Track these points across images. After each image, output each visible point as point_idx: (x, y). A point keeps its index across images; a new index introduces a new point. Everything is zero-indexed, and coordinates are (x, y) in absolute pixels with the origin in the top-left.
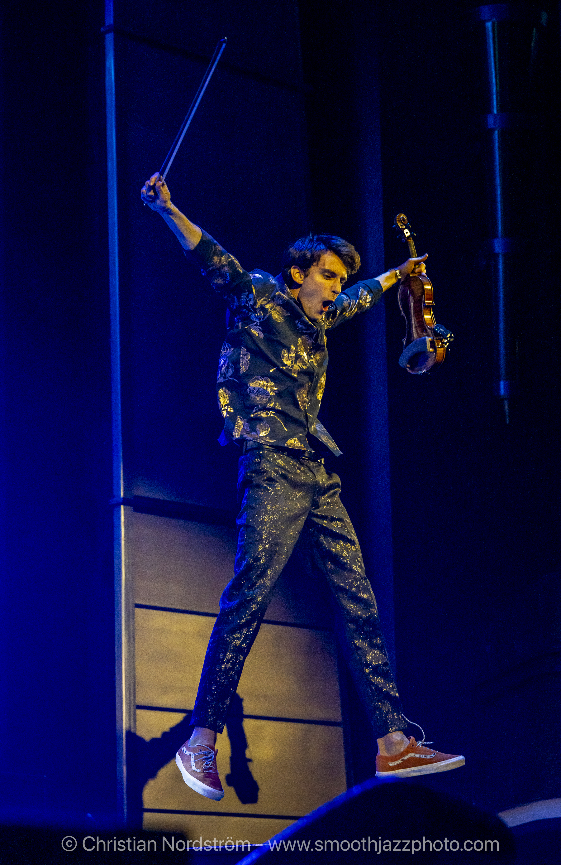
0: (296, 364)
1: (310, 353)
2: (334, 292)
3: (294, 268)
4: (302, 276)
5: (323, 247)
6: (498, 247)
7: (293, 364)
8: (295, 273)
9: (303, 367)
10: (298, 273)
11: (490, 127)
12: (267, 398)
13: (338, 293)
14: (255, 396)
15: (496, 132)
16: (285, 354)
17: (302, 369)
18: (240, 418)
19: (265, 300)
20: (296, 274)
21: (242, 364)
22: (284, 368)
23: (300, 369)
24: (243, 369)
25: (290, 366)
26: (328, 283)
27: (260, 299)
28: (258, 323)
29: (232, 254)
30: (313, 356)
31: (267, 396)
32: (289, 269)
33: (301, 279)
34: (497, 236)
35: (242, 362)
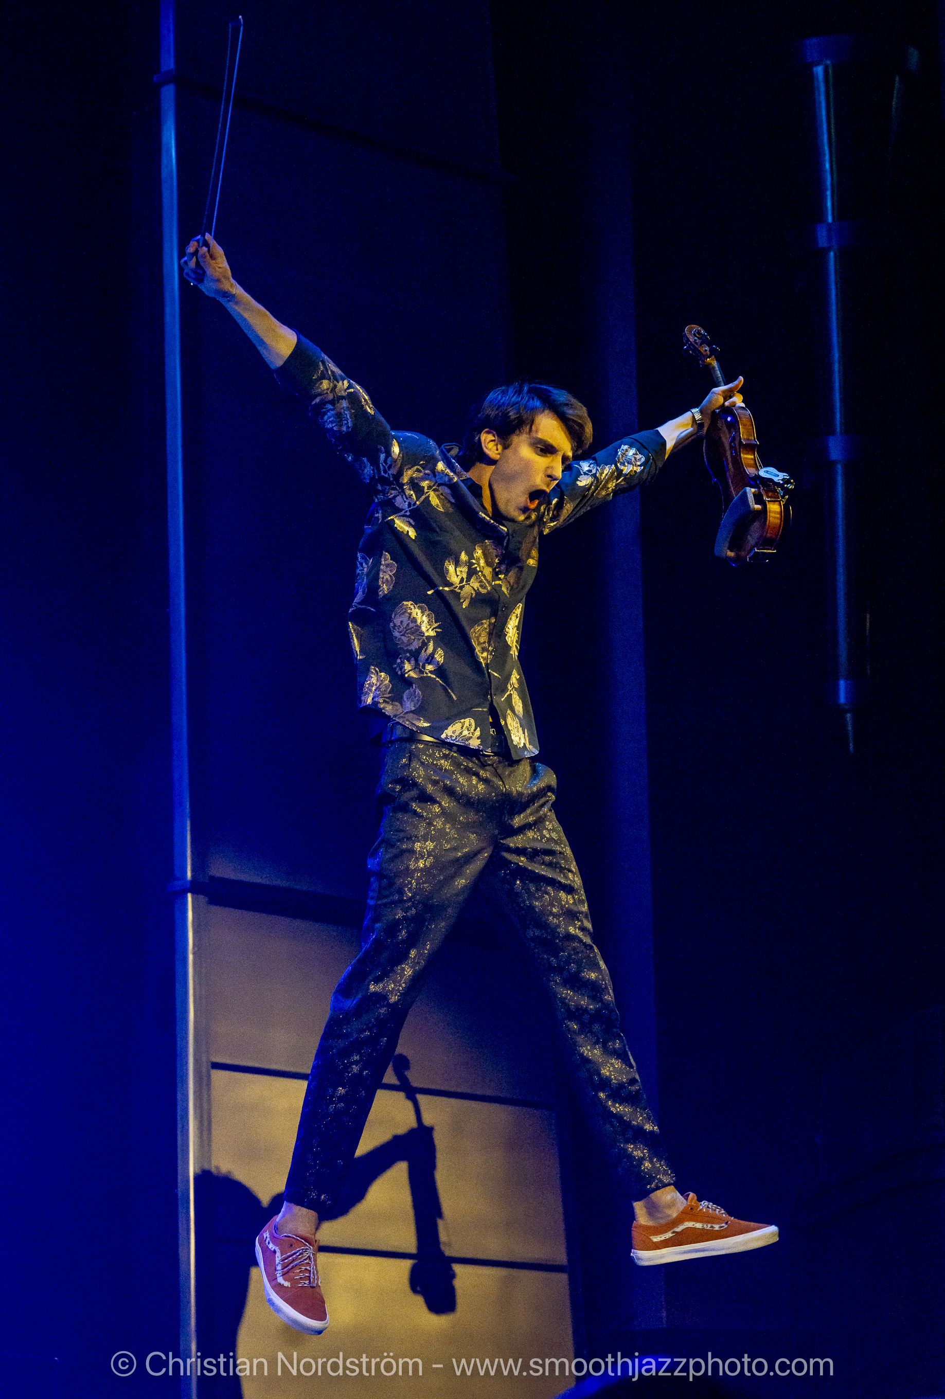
0: (469, 584)
1: (497, 570)
2: (549, 476)
3: (488, 432)
4: (500, 447)
5: (538, 403)
6: (835, 449)
7: (464, 583)
8: (488, 441)
9: (480, 589)
10: (492, 441)
11: (820, 245)
12: (419, 640)
13: (556, 479)
14: (401, 636)
15: (832, 254)
16: (450, 566)
17: (478, 593)
18: (375, 669)
19: (418, 470)
20: (489, 443)
21: (383, 581)
22: (447, 589)
23: (474, 592)
24: (385, 589)
25: (457, 587)
26: (541, 462)
27: (410, 468)
28: (406, 512)
29: (359, 384)
30: (502, 576)
31: (420, 637)
32: (477, 434)
33: (497, 452)
34: (833, 433)
35: (383, 578)
